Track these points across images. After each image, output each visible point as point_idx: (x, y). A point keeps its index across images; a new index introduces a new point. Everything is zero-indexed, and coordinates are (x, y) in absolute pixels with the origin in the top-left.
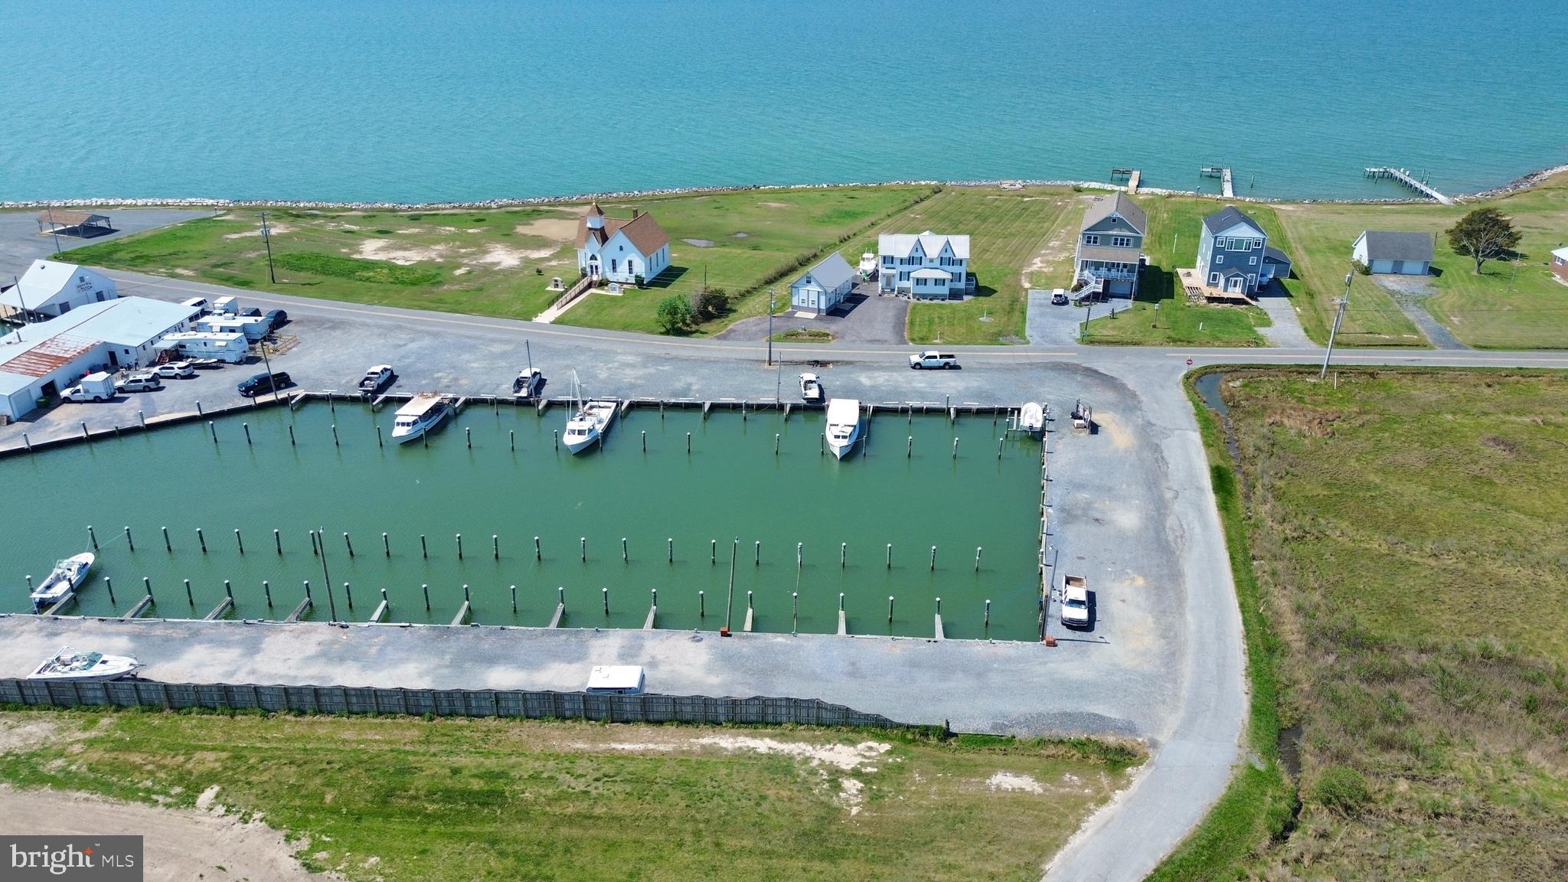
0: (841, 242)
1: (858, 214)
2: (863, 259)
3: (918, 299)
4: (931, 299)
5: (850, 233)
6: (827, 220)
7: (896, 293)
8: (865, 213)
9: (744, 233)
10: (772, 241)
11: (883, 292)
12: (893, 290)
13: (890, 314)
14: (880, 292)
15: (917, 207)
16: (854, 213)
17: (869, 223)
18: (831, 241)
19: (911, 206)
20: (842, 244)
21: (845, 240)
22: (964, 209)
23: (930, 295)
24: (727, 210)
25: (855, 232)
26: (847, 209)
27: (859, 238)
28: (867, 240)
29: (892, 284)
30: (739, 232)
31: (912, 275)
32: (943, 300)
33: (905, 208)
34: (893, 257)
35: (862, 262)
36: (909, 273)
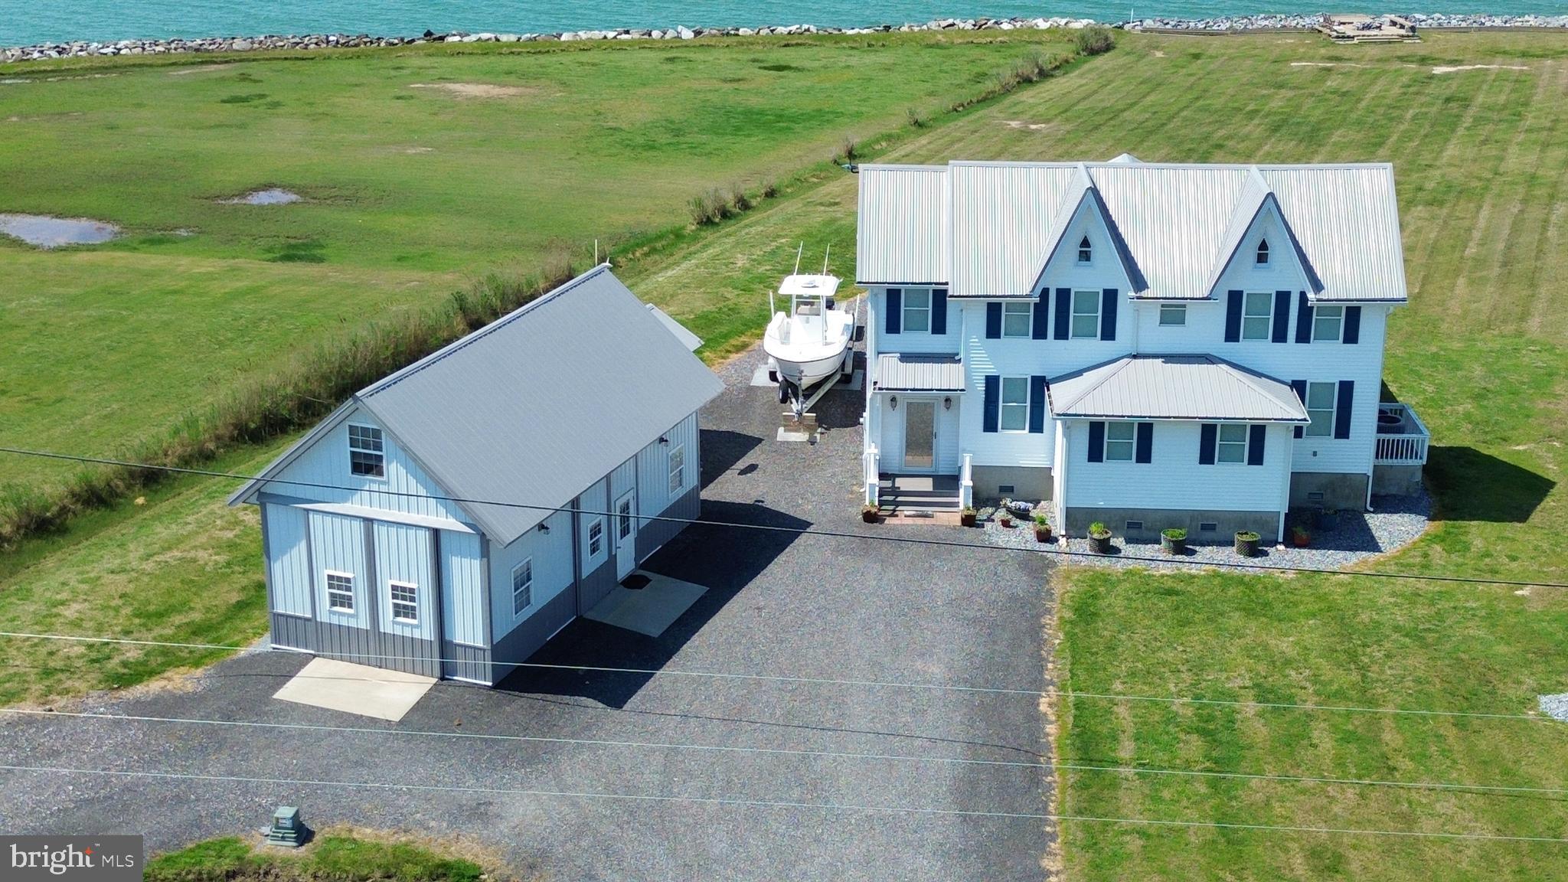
0: (707, 222)
1: (793, 119)
2: (785, 304)
3: (1105, 548)
4: (1180, 548)
5: (753, 188)
6: (664, 139)
7: (964, 498)
8: (822, 118)
9: (286, 188)
10: (396, 222)
11: (891, 497)
12: (948, 483)
13: (937, 670)
14: (870, 499)
15: (1027, 96)
16: (780, 117)
17: (838, 150)
18: (661, 222)
19: (1007, 90)
20: (709, 235)
21: (726, 215)
22: (1218, 103)
23: (1172, 519)
24: (276, 105)
25: (773, 181)
26: (755, 102)
27: (788, 207)
28: (818, 217)
29: (941, 445)
30: (268, 187)
31: (1060, 397)
32: (1254, 550)
33: (987, 99)
34: (940, 297)
35: (779, 318)
36: (1040, 385)
